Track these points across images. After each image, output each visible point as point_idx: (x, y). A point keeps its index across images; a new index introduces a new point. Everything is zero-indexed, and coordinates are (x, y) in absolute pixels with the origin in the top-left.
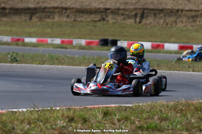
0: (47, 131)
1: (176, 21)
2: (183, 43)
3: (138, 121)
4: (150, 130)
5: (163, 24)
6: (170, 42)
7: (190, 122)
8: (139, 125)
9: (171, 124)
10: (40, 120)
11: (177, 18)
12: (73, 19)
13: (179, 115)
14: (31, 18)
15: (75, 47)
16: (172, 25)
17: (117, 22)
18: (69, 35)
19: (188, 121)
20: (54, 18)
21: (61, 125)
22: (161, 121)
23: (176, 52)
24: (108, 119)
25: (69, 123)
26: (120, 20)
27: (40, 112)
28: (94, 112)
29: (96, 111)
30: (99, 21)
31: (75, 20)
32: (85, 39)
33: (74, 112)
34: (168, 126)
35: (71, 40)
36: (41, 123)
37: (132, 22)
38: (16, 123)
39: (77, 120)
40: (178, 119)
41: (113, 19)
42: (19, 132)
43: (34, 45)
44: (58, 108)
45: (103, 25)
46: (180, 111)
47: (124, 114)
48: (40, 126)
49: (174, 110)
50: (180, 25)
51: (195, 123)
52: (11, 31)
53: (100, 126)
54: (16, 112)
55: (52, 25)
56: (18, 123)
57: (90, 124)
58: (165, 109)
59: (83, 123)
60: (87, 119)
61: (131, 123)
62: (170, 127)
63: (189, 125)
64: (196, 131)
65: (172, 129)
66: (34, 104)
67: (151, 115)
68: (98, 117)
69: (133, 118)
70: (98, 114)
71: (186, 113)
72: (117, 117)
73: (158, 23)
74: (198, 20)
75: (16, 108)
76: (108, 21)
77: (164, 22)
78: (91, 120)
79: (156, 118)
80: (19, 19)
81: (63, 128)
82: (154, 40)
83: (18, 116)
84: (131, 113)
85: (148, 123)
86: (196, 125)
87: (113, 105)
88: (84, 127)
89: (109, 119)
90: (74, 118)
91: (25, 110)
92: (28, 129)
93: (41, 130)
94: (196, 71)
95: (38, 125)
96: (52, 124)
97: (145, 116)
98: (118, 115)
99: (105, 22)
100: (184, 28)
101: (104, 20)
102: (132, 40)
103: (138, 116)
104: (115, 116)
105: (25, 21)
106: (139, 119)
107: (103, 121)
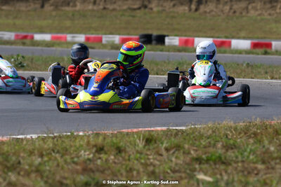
0: (65, 166)
1: (247, 8)
2: (258, 38)
3: (194, 150)
4: (211, 162)
5: (229, 12)
6: (239, 38)
7: (267, 151)
8: (195, 155)
9: (242, 154)
10: (56, 151)
11: (249, 4)
12: (101, 7)
13: (251, 141)
14: (42, 6)
15: (105, 46)
16: (241, 13)
17: (164, 10)
18: (96, 30)
19: (264, 150)
20: (75, 6)
21: (86, 157)
22: (227, 150)
23: (247, 52)
24: (151, 147)
25: (97, 155)
26: (168, 7)
27: (56, 139)
28: (132, 139)
29: (136, 136)
30: (139, 8)
31: (105, 8)
32: (119, 34)
33: (104, 138)
34: (237, 157)
35: (100, 36)
36: (57, 155)
37: (185, 10)
38: (22, 155)
39: (108, 151)
40: (250, 146)
41: (158, 6)
42: (27, 167)
43: (47, 44)
44: (81, 134)
45: (145, 14)
46: (253, 136)
47: (174, 141)
48: (56, 158)
49: (245, 133)
50: (252, 13)
51: (274, 152)
52: (14, 24)
53: (141, 158)
54: (22, 139)
55: (73, 15)
56: (25, 155)
57: (127, 154)
58: (232, 132)
59: (117, 154)
60: (122, 148)
61: (184, 153)
62: (240, 159)
63: (266, 155)
64: (276, 164)
65: (243, 161)
66: (47, 128)
67: (212, 142)
68: (138, 145)
69: (186, 146)
70: (138, 141)
71: (262, 138)
72: (164, 145)
73: (222, 11)
74: (279, 6)
75: (22, 134)
76: (151, 9)
77: (231, 9)
78: (128, 149)
79: (219, 145)
80: (27, 7)
81: (88, 162)
82: (217, 35)
83: (26, 145)
84: (185, 139)
85: (209, 153)
86: (275, 155)
87: (159, 128)
88: (118, 159)
89: (154, 149)
90: (103, 147)
91: (34, 136)
92: (40, 164)
93: (58, 165)
94: (276, 79)
95: (53, 158)
96: (73, 156)
97: (204, 143)
98: (165, 142)
99: (147, 10)
100: (259, 18)
101: (145, 7)
102: (185, 36)
103: (195, 144)
104: (162, 143)
105: (35, 10)
106: (195, 148)
107: (145, 151)
